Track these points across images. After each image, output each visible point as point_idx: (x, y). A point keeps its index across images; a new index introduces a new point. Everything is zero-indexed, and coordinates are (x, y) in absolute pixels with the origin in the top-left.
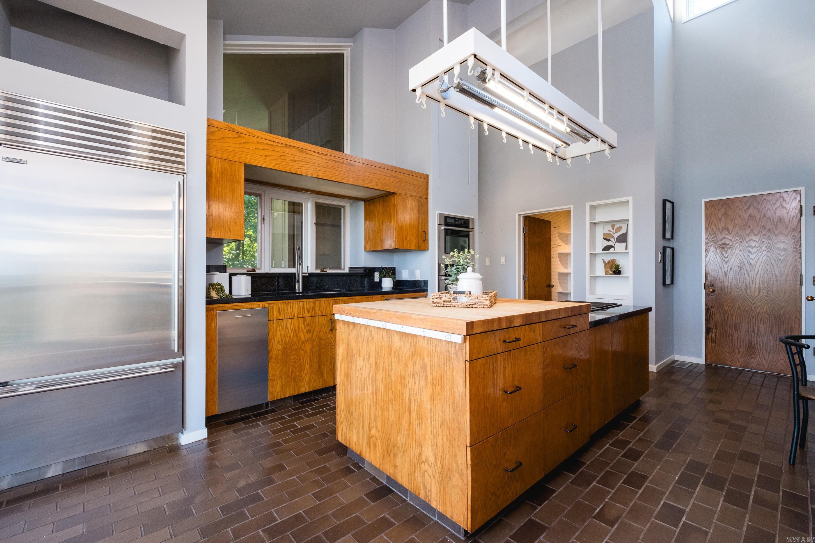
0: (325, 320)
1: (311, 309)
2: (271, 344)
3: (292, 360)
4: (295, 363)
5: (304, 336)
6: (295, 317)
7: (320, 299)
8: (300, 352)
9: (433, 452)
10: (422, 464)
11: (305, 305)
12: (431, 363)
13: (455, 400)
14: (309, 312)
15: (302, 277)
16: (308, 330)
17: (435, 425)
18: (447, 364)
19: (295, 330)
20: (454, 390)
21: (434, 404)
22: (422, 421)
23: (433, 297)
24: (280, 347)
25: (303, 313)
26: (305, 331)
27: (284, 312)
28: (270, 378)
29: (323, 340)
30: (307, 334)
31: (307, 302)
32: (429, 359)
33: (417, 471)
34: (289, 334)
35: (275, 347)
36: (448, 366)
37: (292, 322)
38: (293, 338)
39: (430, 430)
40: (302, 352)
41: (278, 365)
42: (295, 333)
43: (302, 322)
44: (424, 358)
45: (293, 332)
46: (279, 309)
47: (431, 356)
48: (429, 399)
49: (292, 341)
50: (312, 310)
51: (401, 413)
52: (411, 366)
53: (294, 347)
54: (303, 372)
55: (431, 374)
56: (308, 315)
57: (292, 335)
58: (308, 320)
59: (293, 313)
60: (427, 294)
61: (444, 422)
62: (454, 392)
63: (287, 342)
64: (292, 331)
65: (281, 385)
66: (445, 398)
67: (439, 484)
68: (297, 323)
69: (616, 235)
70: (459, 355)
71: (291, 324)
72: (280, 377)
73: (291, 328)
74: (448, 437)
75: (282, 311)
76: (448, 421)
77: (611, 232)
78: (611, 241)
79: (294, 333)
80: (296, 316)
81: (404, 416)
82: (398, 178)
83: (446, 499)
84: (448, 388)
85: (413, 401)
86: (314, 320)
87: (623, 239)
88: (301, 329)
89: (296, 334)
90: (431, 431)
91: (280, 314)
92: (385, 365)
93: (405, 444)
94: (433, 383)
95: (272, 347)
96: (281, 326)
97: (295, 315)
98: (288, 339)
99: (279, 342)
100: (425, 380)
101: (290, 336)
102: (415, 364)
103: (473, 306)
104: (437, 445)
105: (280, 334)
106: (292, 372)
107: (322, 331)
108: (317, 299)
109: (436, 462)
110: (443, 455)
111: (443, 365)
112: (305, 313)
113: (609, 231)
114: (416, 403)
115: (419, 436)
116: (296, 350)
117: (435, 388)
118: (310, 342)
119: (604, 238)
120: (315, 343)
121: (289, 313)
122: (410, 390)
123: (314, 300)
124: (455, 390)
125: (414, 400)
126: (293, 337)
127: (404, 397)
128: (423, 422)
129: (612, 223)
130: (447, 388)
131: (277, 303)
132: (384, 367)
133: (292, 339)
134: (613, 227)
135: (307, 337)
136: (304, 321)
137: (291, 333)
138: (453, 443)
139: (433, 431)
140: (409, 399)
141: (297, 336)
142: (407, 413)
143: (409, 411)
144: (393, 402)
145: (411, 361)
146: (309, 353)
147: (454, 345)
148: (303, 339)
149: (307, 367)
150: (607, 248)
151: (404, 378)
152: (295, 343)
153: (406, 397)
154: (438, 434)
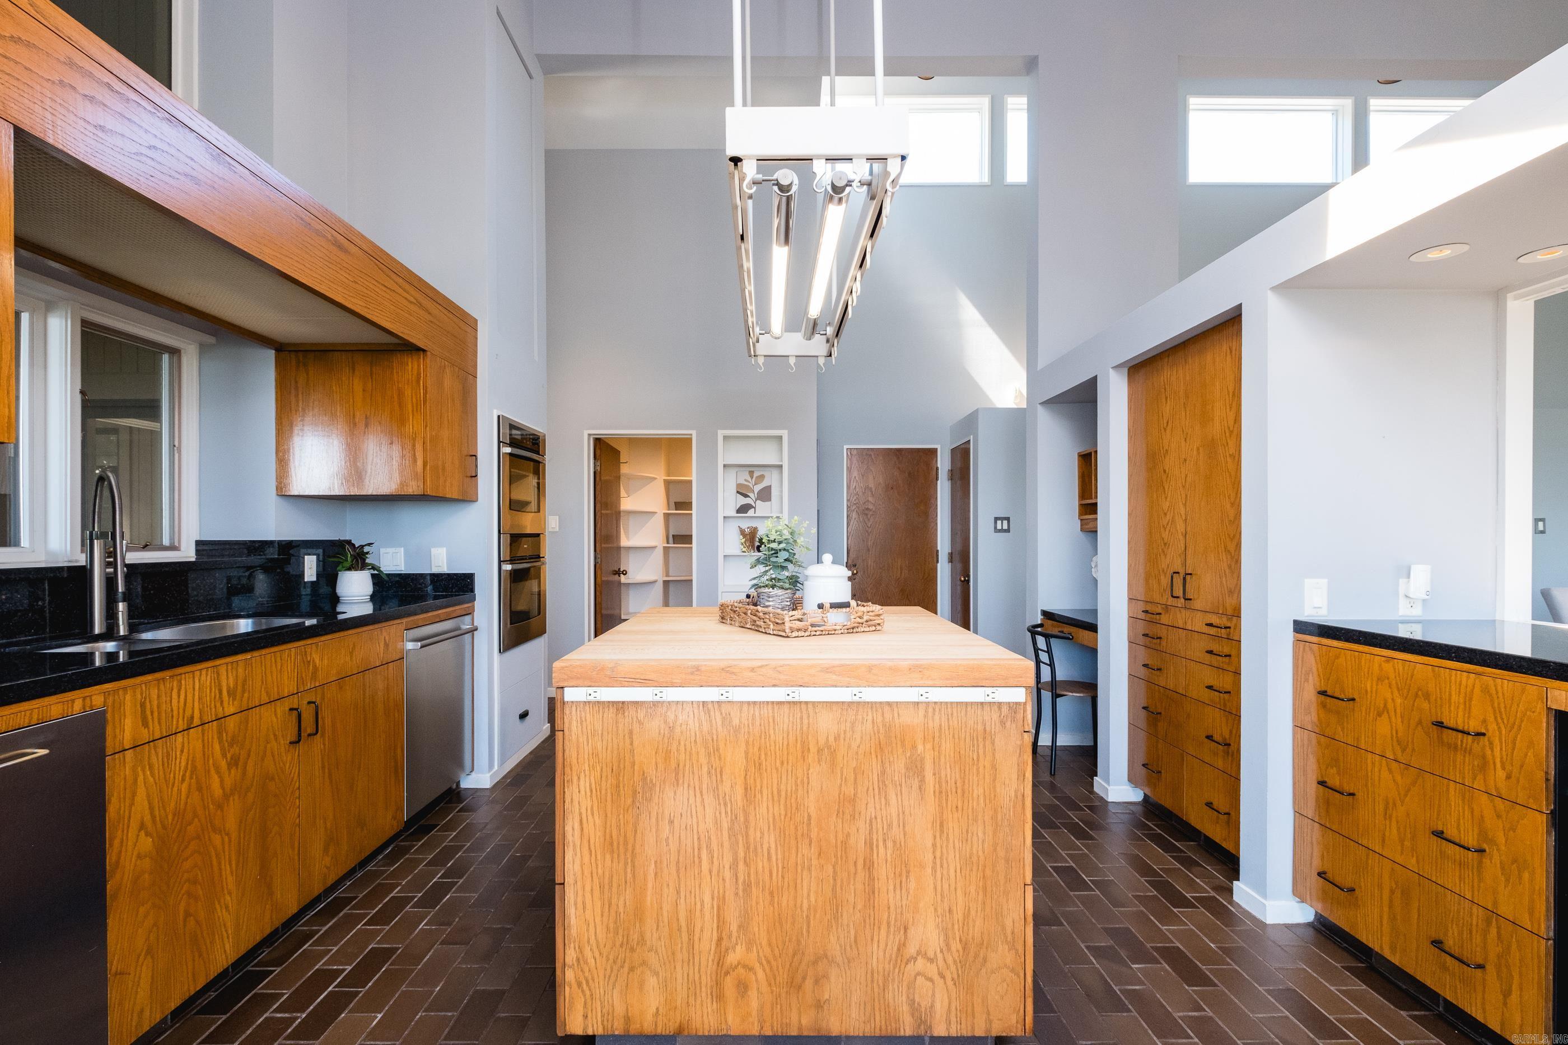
0: (276, 715)
1: (239, 688)
2: (116, 843)
3: (186, 876)
4: (195, 882)
5: (222, 781)
6: (192, 723)
7: (264, 652)
8: (210, 840)
9: (939, 928)
10: (907, 964)
11: (223, 678)
12: (936, 753)
13: (999, 809)
14: (234, 699)
15: (104, 579)
16: (232, 758)
17: (945, 872)
18: (978, 746)
19: (194, 769)
20: (995, 791)
21: (942, 831)
22: (907, 877)
23: (791, 619)
24: (146, 843)
25: (218, 705)
26: (223, 764)
27: (159, 713)
28: (114, 969)
29: (273, 779)
30: (230, 772)
31: (230, 667)
32: (929, 746)
33: (893, 985)
34: (175, 789)
35: (130, 848)
36: (981, 751)
37: (186, 745)
38: (188, 797)
39: (932, 886)
40: (217, 839)
41: (142, 910)
42: (194, 781)
43: (215, 737)
44: (914, 747)
45: (187, 778)
46: (143, 705)
47: (937, 739)
48: (930, 826)
49: (185, 809)
50: (243, 692)
51: (842, 880)
52: (875, 771)
53: (191, 829)
54: (219, 902)
55: (934, 774)
56: (232, 710)
57: (184, 787)
58: (231, 724)
59: (188, 713)
60: (473, 606)
61: (971, 858)
62: (995, 796)
63: (170, 817)
64: (184, 775)
65: (153, 978)
66: (973, 812)
67: (955, 984)
68: (199, 745)
69: (757, 488)
70: (1008, 724)
71: (182, 751)
72: (149, 952)
73: (183, 764)
74: (981, 884)
75: (152, 713)
76: (980, 853)
77: (749, 482)
78: (749, 496)
79: (191, 778)
80: (196, 721)
81: (852, 883)
82: (429, 313)
83: (973, 1004)
84: (981, 791)
85: (881, 844)
86: (247, 722)
87: (765, 495)
88: (211, 761)
89: (198, 782)
90: (935, 888)
91: (145, 724)
92: (783, 787)
93: (856, 941)
94: (941, 792)
95: (120, 852)
96: (151, 767)
97: (192, 717)
98: (173, 805)
99: (142, 826)
100: (918, 791)
101: (180, 791)
102: (887, 765)
103: (859, 630)
104: (950, 911)
105: (148, 796)
106: (187, 914)
107: (268, 752)
108: (256, 654)
109: (948, 945)
110: (968, 923)
111: (968, 750)
112: (222, 702)
113: (746, 480)
114: (890, 844)
115: (899, 911)
116: (198, 837)
117: (947, 800)
118: (236, 797)
119: (738, 492)
120: (251, 796)
121: (175, 713)
122: (871, 821)
123: (248, 656)
124: (998, 790)
125: (884, 841)
126: (189, 792)
127: (852, 841)
128: (912, 878)
129: (751, 469)
130: (978, 791)
131: (134, 686)
132: (779, 791)
133: (186, 803)
134: (751, 473)
135: (228, 782)
136: (220, 733)
137: (183, 780)
138: (992, 890)
139: (939, 888)
140: (870, 844)
141: (200, 789)
142: (861, 875)
143: (869, 866)
144: (814, 862)
145: (874, 760)
146: (234, 835)
147: (997, 709)
148: (218, 792)
149: (230, 881)
150: (743, 509)
151: (853, 800)
152: (195, 815)
153: (858, 841)
154: (952, 888)
